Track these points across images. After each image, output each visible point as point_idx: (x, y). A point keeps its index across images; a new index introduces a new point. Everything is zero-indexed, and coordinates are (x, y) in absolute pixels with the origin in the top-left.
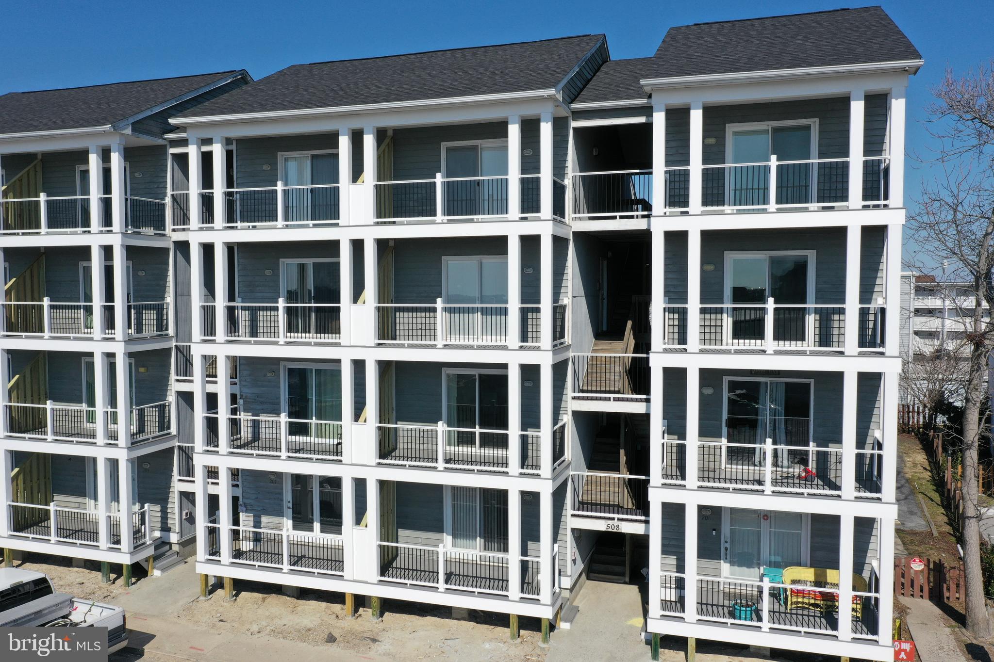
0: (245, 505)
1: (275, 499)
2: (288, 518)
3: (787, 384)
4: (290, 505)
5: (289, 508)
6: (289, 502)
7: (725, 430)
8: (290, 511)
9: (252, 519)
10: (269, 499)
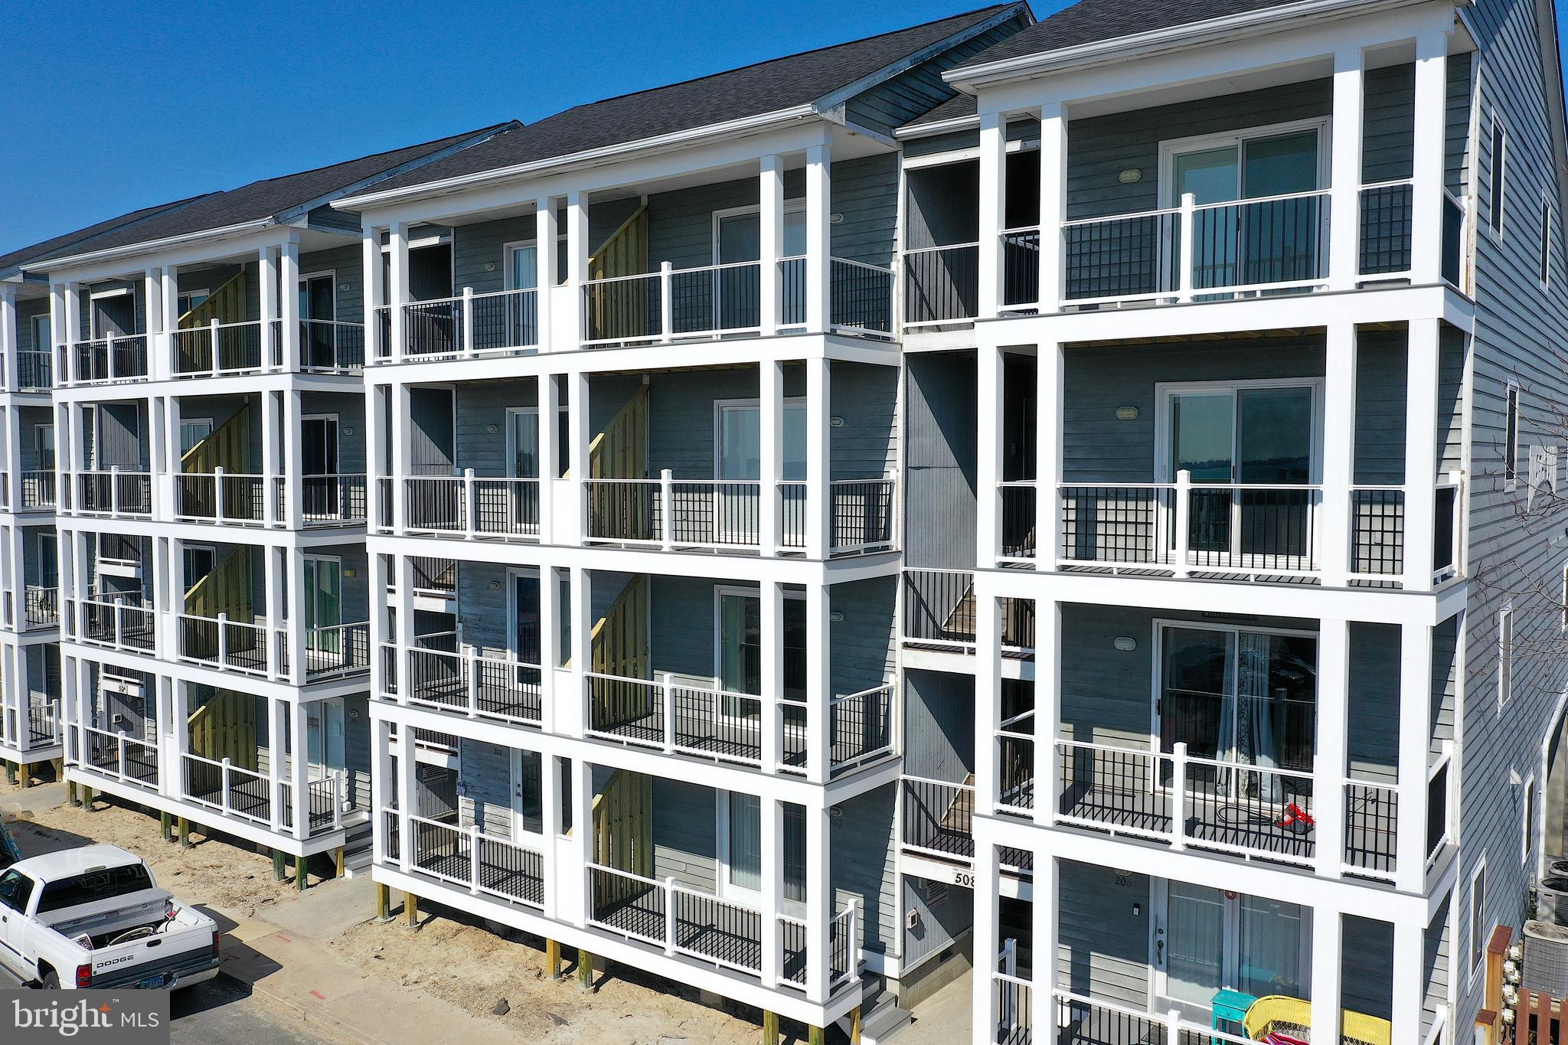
0: (464, 785)
1: (500, 779)
2: (516, 810)
3: (1273, 638)
4: (520, 790)
5: (518, 794)
6: (519, 786)
7: (1156, 720)
8: (520, 800)
9: (473, 806)
10: (494, 778)
